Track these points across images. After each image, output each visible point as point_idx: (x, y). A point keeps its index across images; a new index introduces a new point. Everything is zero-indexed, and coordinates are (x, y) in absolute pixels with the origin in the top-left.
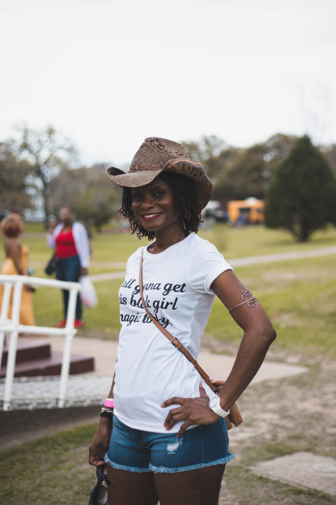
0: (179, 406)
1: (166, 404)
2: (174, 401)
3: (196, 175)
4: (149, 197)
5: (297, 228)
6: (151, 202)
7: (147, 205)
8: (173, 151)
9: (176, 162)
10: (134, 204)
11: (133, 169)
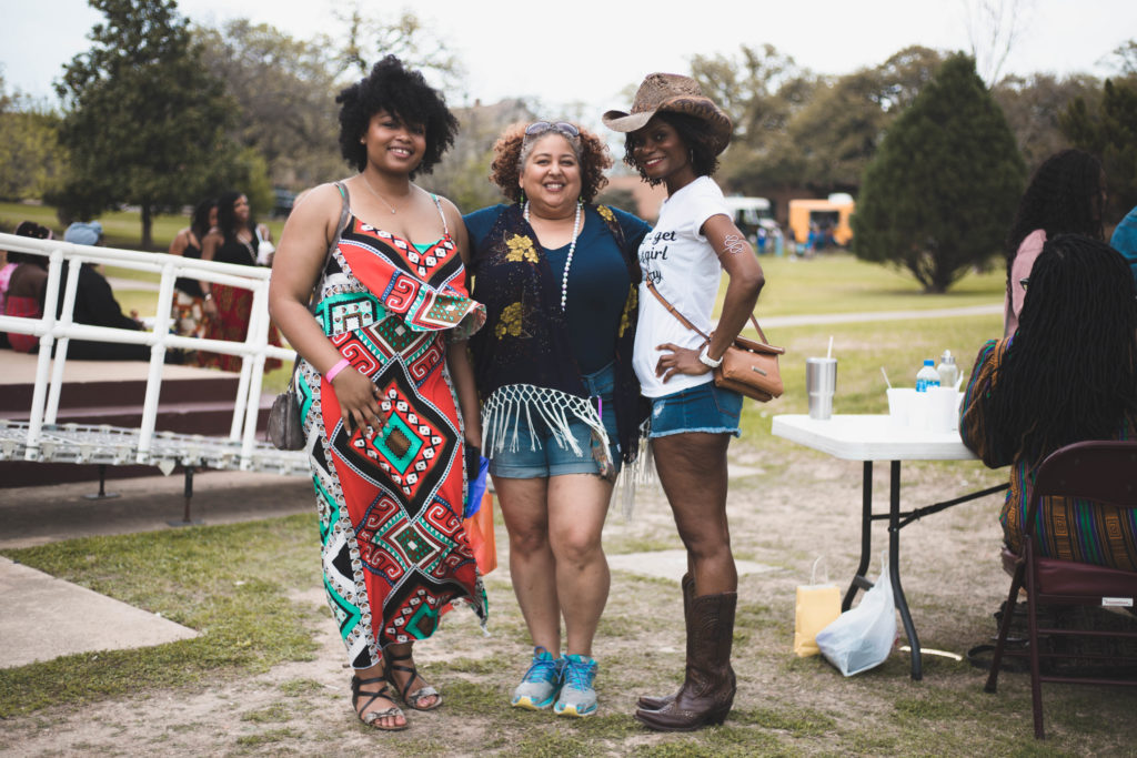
0: (672, 353)
1: (660, 348)
2: (668, 347)
3: (701, 112)
4: (650, 141)
5: (928, 260)
6: (651, 148)
7: (648, 150)
8: (678, 87)
9: (673, 101)
10: (636, 149)
11: (633, 112)
